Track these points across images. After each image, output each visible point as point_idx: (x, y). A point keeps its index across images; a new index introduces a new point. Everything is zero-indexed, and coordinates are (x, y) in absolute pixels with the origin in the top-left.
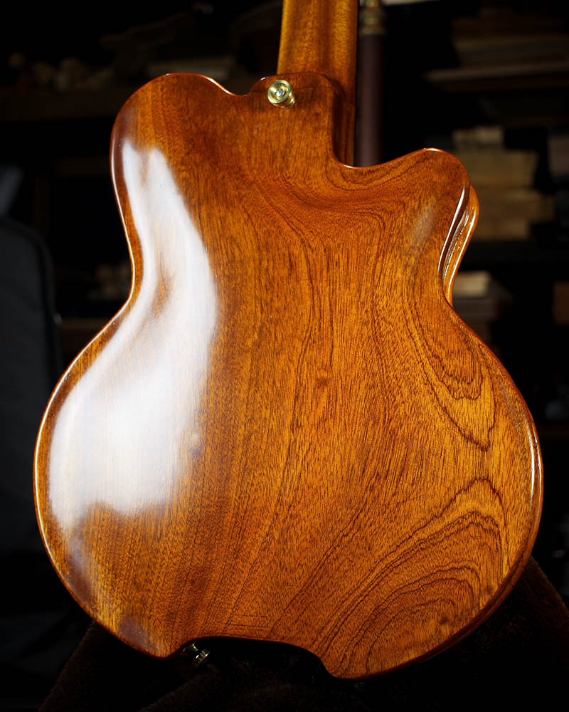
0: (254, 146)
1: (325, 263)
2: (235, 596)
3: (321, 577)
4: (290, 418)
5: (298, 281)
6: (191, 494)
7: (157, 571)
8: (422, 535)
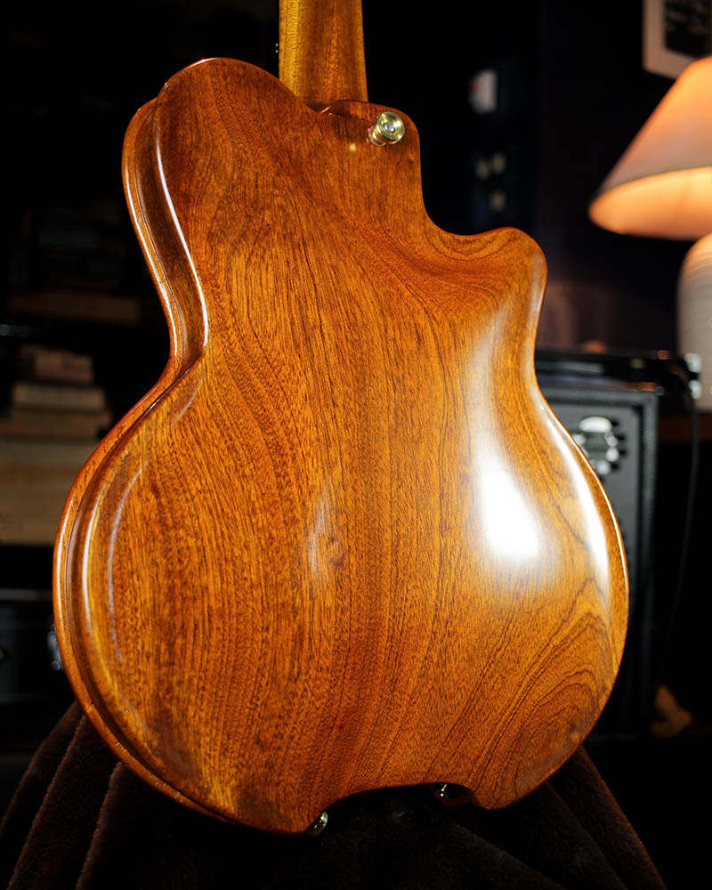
0: (346, 183)
1: (452, 340)
2: (391, 737)
3: (478, 700)
4: (438, 519)
5: (427, 357)
6: (336, 617)
7: (291, 721)
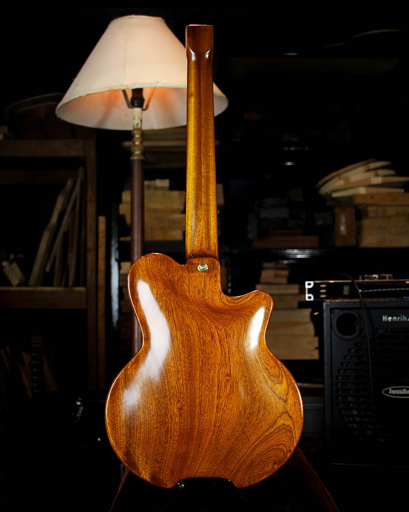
0: (191, 287)
3: (232, 452)
4: (216, 394)
5: (215, 342)
6: (179, 425)
7: (166, 455)
8: (267, 434)
